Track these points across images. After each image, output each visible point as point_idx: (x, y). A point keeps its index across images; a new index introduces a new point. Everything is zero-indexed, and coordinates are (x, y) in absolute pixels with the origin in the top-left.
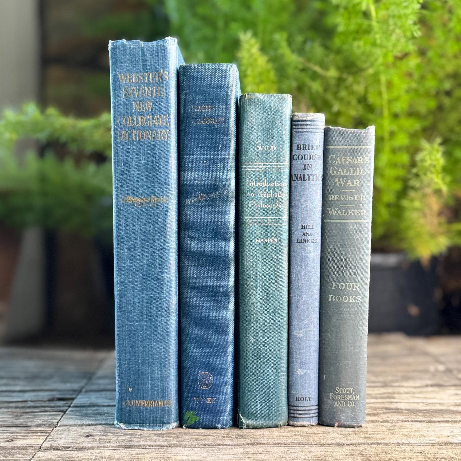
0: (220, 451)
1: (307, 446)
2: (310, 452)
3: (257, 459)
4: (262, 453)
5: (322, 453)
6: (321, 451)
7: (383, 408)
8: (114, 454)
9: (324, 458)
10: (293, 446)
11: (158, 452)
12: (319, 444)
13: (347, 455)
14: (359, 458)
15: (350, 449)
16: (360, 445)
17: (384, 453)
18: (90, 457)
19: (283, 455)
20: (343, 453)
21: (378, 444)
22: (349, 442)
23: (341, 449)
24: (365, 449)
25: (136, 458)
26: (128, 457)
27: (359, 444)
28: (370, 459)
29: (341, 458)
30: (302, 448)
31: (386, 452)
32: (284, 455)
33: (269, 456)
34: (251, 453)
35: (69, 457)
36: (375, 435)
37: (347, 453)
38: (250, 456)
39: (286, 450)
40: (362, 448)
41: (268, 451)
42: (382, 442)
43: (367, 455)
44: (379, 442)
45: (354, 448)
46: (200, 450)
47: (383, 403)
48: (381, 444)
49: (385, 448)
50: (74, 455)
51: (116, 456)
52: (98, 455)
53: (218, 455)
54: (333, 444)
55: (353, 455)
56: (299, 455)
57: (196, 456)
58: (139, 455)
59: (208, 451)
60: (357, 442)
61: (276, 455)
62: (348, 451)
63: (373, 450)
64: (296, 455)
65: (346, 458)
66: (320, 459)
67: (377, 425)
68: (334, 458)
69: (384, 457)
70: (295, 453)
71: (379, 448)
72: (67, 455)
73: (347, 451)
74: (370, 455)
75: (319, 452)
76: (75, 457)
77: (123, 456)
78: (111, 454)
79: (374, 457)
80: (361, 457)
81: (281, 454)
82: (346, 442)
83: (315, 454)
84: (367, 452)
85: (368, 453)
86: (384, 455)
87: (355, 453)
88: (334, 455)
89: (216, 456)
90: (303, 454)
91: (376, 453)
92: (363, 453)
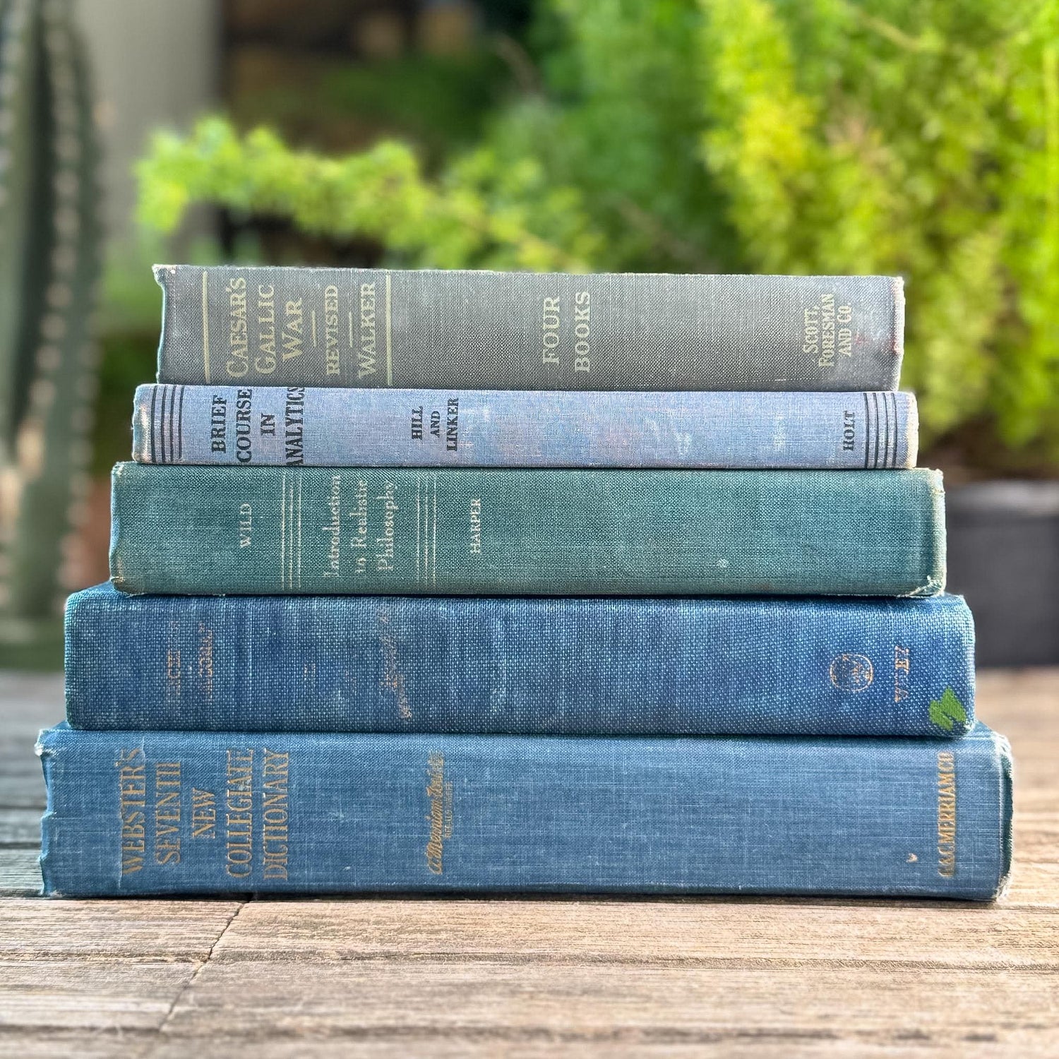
0: (660, 914)
2: (874, 923)
3: (748, 932)
5: (902, 925)
7: (1037, 832)
8: (419, 912)
9: (907, 936)
11: (520, 912)
13: (961, 930)
14: (990, 937)
17: (1049, 929)
18: (366, 917)
20: (951, 926)
21: (1032, 909)
25: (471, 921)
26: (451, 921)
28: (1016, 940)
29: (946, 937)
31: (1054, 928)
32: (812, 928)
33: (775, 928)
34: (734, 919)
35: (317, 916)
36: (1023, 891)
37: (960, 927)
38: (731, 925)
39: (815, 916)
41: (773, 916)
42: (1042, 904)
43: (1009, 933)
44: (1035, 904)
46: (616, 910)
47: (1038, 822)
48: (1041, 909)
49: (1049, 918)
50: (328, 912)
51: (423, 917)
52: (382, 912)
53: (658, 923)
55: (976, 931)
56: (847, 927)
57: (606, 923)
58: (475, 917)
59: (634, 911)
61: (793, 926)
63: (1024, 923)
64: (840, 927)
65: (959, 938)
66: (898, 937)
67: (1027, 869)
68: (931, 937)
69: (1050, 939)
70: (836, 922)
71: (1036, 918)
72: (314, 912)
73: (959, 922)
74: (1016, 933)
75: (895, 924)
76: (331, 917)
77: (440, 916)
78: (412, 912)
79: (1027, 936)
80: (995, 937)
81: (804, 925)
83: (885, 927)
84: (1007, 925)
85: (1011, 927)
87: (979, 928)
88: (932, 931)
89: (654, 925)
90: (857, 927)
91: (1028, 928)
92: (998, 928)
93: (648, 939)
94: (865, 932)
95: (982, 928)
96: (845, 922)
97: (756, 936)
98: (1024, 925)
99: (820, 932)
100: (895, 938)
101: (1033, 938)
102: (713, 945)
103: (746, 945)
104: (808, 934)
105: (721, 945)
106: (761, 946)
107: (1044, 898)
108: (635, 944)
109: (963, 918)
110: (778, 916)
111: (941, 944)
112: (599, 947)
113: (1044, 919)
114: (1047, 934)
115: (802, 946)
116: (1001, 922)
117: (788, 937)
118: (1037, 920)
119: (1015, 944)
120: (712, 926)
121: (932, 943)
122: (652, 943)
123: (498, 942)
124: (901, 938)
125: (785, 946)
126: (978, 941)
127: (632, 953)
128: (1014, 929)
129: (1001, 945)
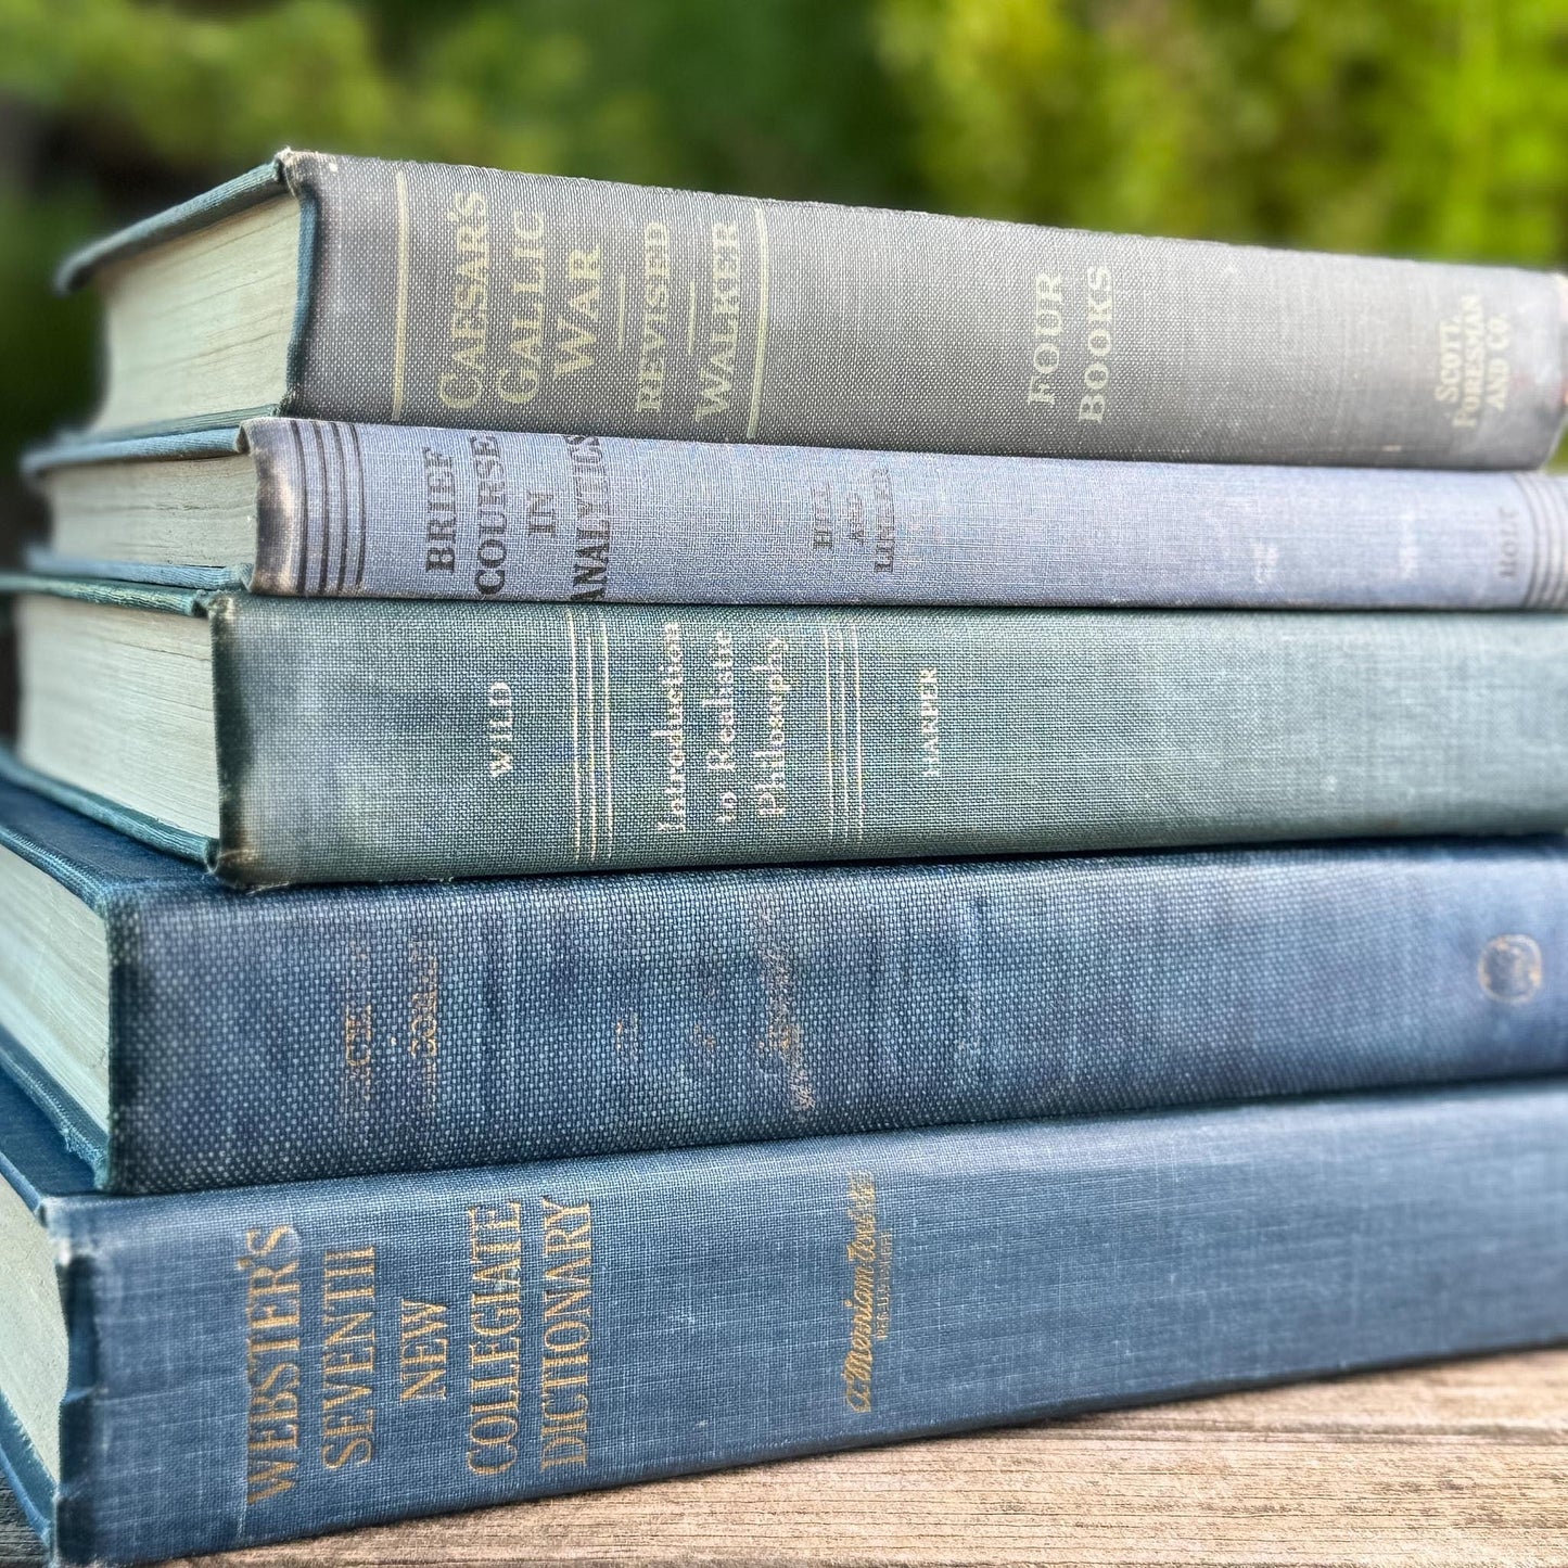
1: (1198, 1436)
2: (1224, 1471)
3: (995, 1498)
4: (1013, 1468)
5: (1278, 1476)
6: (1268, 1466)
9: (1293, 1504)
10: (1139, 1433)
12: (1250, 1429)
13: (1388, 1487)
14: (1446, 1503)
15: (1393, 1457)
16: (1430, 1438)
17: (1549, 1482)
19: (1109, 1481)
20: (1368, 1478)
21: (1502, 1433)
22: (1379, 1421)
23: (1351, 1457)
24: (1460, 1459)
27: (1420, 1431)
28: (1497, 1509)
29: (1366, 1505)
30: (1179, 1445)
31: (1555, 1478)
32: (1112, 1483)
33: (1044, 1487)
34: (965, 1466)
37: (1385, 1479)
38: (961, 1481)
39: (1114, 1457)
40: (1442, 1453)
41: (1036, 1457)
43: (1478, 1492)
44: (1507, 1423)
45: (1407, 1453)
48: (1518, 1432)
49: (1541, 1455)
53: (820, 1476)
54: (1310, 1429)
55: (1417, 1489)
56: (1177, 1484)
60: (1413, 1422)
61: (1075, 1481)
62: (1387, 1470)
64: (1165, 1481)
65: (1389, 1507)
66: (1276, 1505)
68: (1338, 1504)
69: (1556, 1505)
70: (1155, 1471)
71: (1520, 1455)
73: (1380, 1467)
74: (1491, 1492)
75: (1263, 1472)
79: (1512, 1499)
80: (1455, 1502)
81: (1097, 1478)
82: (1364, 1420)
83: (1248, 1481)
84: (1470, 1474)
85: (1478, 1478)
86: (1555, 1493)
87: (1422, 1480)
88: (1336, 1490)
90: (1197, 1481)
91: (1511, 1481)
92: (1457, 1482)
93: (806, 1518)
94: (1213, 1493)
95: (1427, 1482)
96: (1171, 1472)
97: (1013, 1508)
98: (1501, 1473)
99: (1129, 1497)
100: (1273, 1509)
101: (1525, 1505)
102: (932, 1530)
103: (994, 1531)
104: (1109, 1501)
105: (947, 1530)
106: (1024, 1532)
107: (1519, 1410)
108: (782, 1531)
109: (1386, 1457)
110: (1045, 1457)
111: (1358, 1522)
112: (712, 1542)
113: (1533, 1458)
114: (1546, 1493)
115: (1100, 1532)
116: (1456, 1465)
117: (1071, 1509)
118: (1521, 1461)
119: (1495, 1521)
120: (925, 1486)
121: (1343, 1520)
122: (813, 1530)
123: (515, 1531)
124: (1283, 1509)
125: (1069, 1530)
126: (1426, 1513)
127: (777, 1555)
128: (1485, 1481)
129: (1471, 1521)
